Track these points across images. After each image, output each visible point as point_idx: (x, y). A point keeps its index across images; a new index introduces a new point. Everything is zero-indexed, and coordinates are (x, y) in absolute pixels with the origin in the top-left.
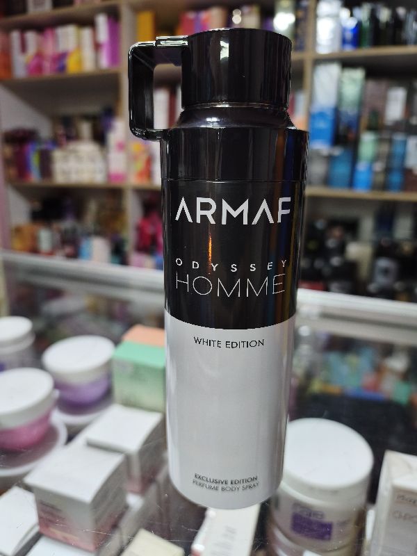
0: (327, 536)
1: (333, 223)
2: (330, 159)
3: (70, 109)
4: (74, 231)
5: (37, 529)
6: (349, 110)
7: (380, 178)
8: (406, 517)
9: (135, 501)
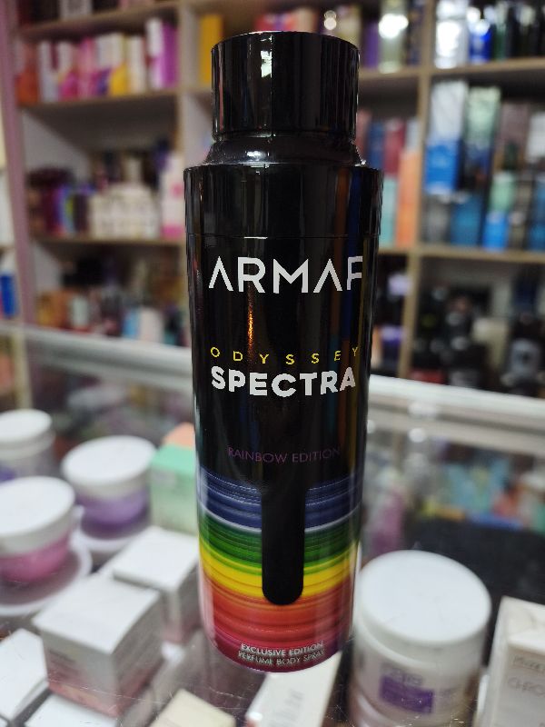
0: (426, 709)
1: (456, 292)
2: (452, 208)
3: (112, 142)
4: (117, 300)
5: (45, 685)
6: (479, 143)
7: (519, 234)
8: (527, 687)
9: (173, 653)
